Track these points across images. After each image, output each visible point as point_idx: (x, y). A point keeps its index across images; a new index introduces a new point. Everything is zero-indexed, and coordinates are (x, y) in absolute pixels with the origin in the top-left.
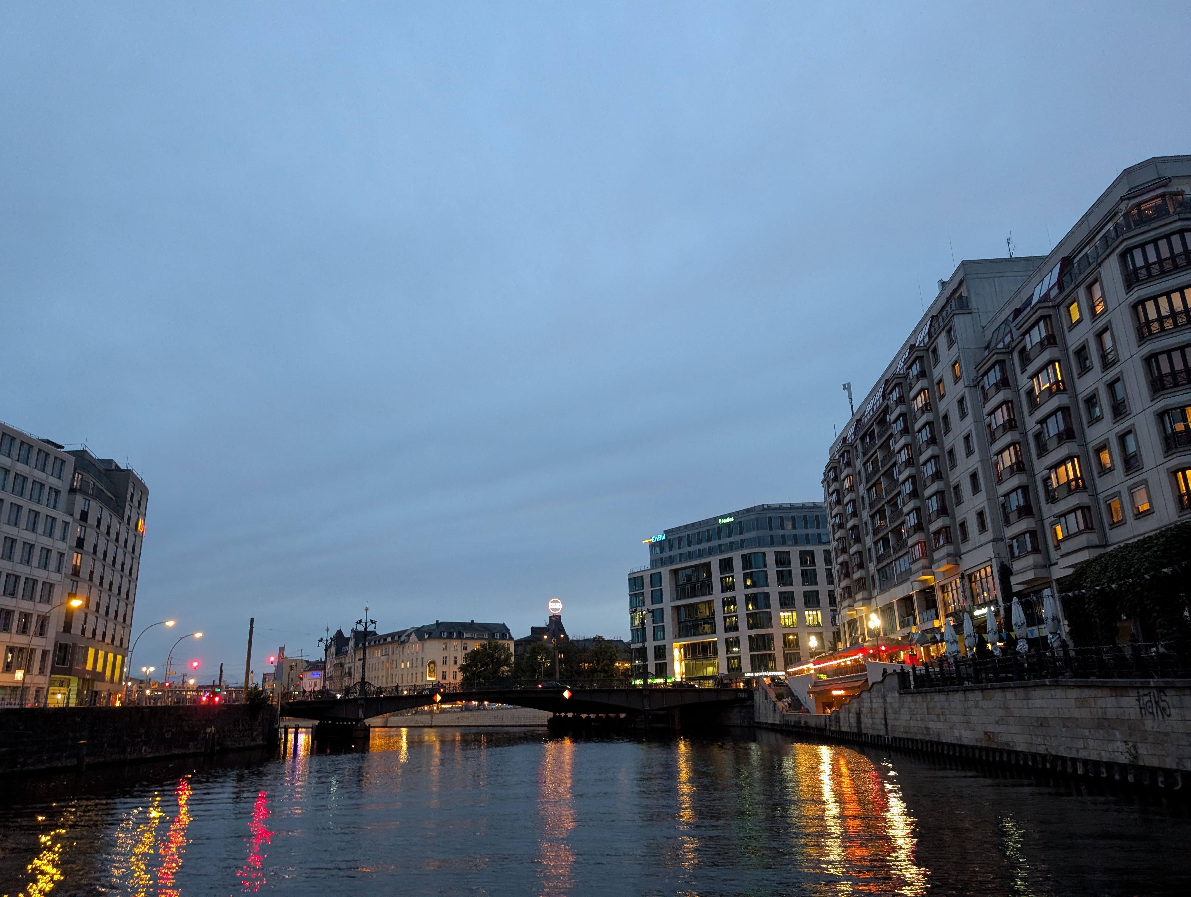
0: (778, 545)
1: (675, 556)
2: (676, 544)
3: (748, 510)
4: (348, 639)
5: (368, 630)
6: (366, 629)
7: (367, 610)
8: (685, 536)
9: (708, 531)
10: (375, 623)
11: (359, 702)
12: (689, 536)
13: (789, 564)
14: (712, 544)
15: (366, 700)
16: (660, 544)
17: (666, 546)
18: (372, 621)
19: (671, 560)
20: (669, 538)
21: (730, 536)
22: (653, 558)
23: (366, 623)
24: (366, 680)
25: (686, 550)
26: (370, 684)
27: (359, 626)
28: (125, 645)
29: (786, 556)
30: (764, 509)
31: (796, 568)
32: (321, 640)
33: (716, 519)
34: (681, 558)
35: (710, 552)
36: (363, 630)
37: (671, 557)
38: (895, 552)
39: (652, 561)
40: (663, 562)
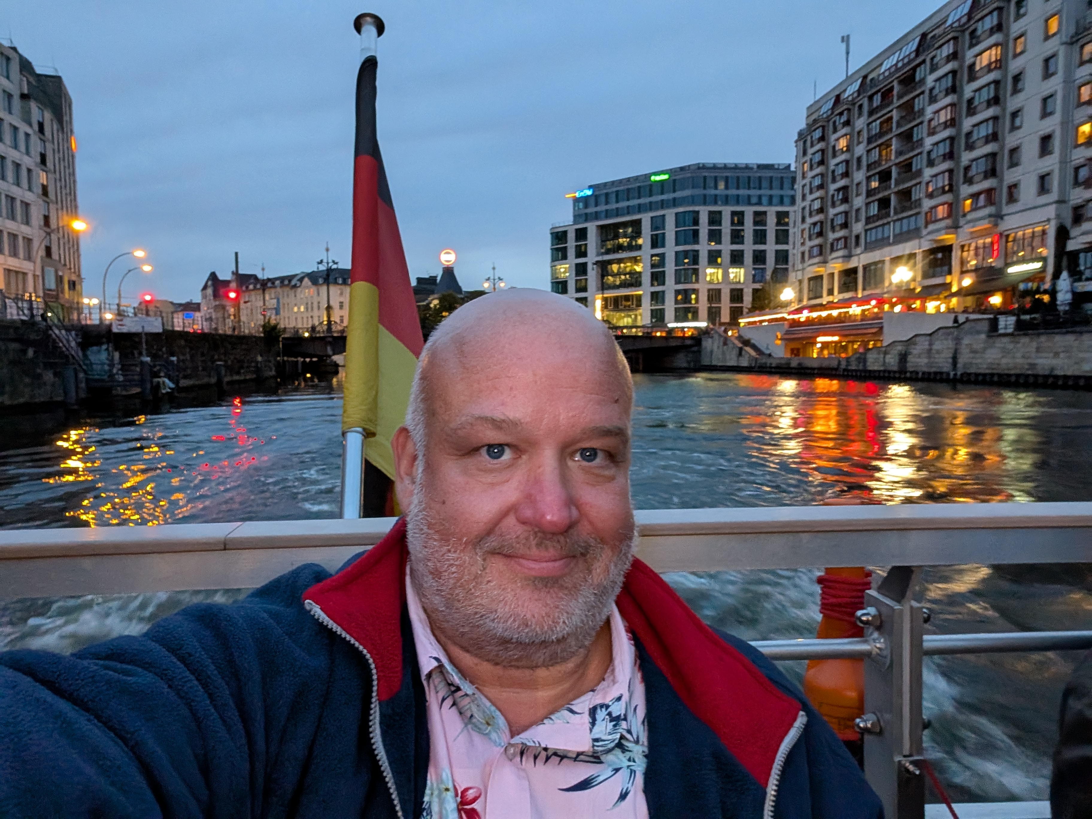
0: (709, 204)
1: (601, 212)
2: (603, 199)
3: (682, 169)
8: (612, 192)
9: (639, 187)
12: (617, 192)
13: (720, 224)
14: (642, 201)
16: (585, 200)
17: (592, 202)
19: (596, 216)
20: (597, 193)
21: (662, 193)
22: (576, 213)
25: (613, 206)
29: (718, 216)
30: (699, 168)
31: (726, 228)
33: (648, 176)
34: (608, 214)
35: (640, 209)
37: (596, 212)
38: (896, 213)
39: (575, 216)
40: (587, 218)
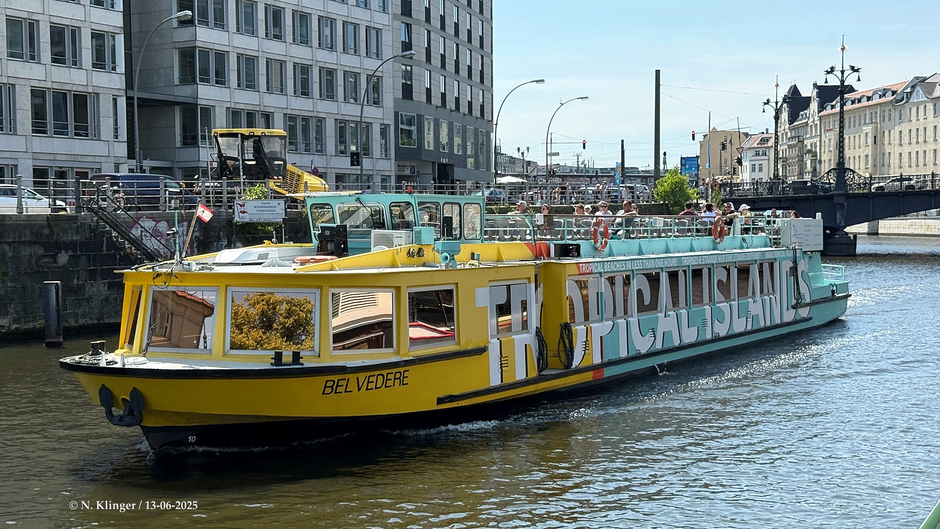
4: (808, 100)
5: (845, 84)
6: (842, 81)
7: (843, 49)
10: (857, 71)
11: (837, 200)
15: (848, 196)
18: (852, 68)
23: (843, 72)
24: (846, 166)
26: (854, 172)
27: (830, 76)
28: (487, 116)
32: (768, 101)
36: (839, 84)
